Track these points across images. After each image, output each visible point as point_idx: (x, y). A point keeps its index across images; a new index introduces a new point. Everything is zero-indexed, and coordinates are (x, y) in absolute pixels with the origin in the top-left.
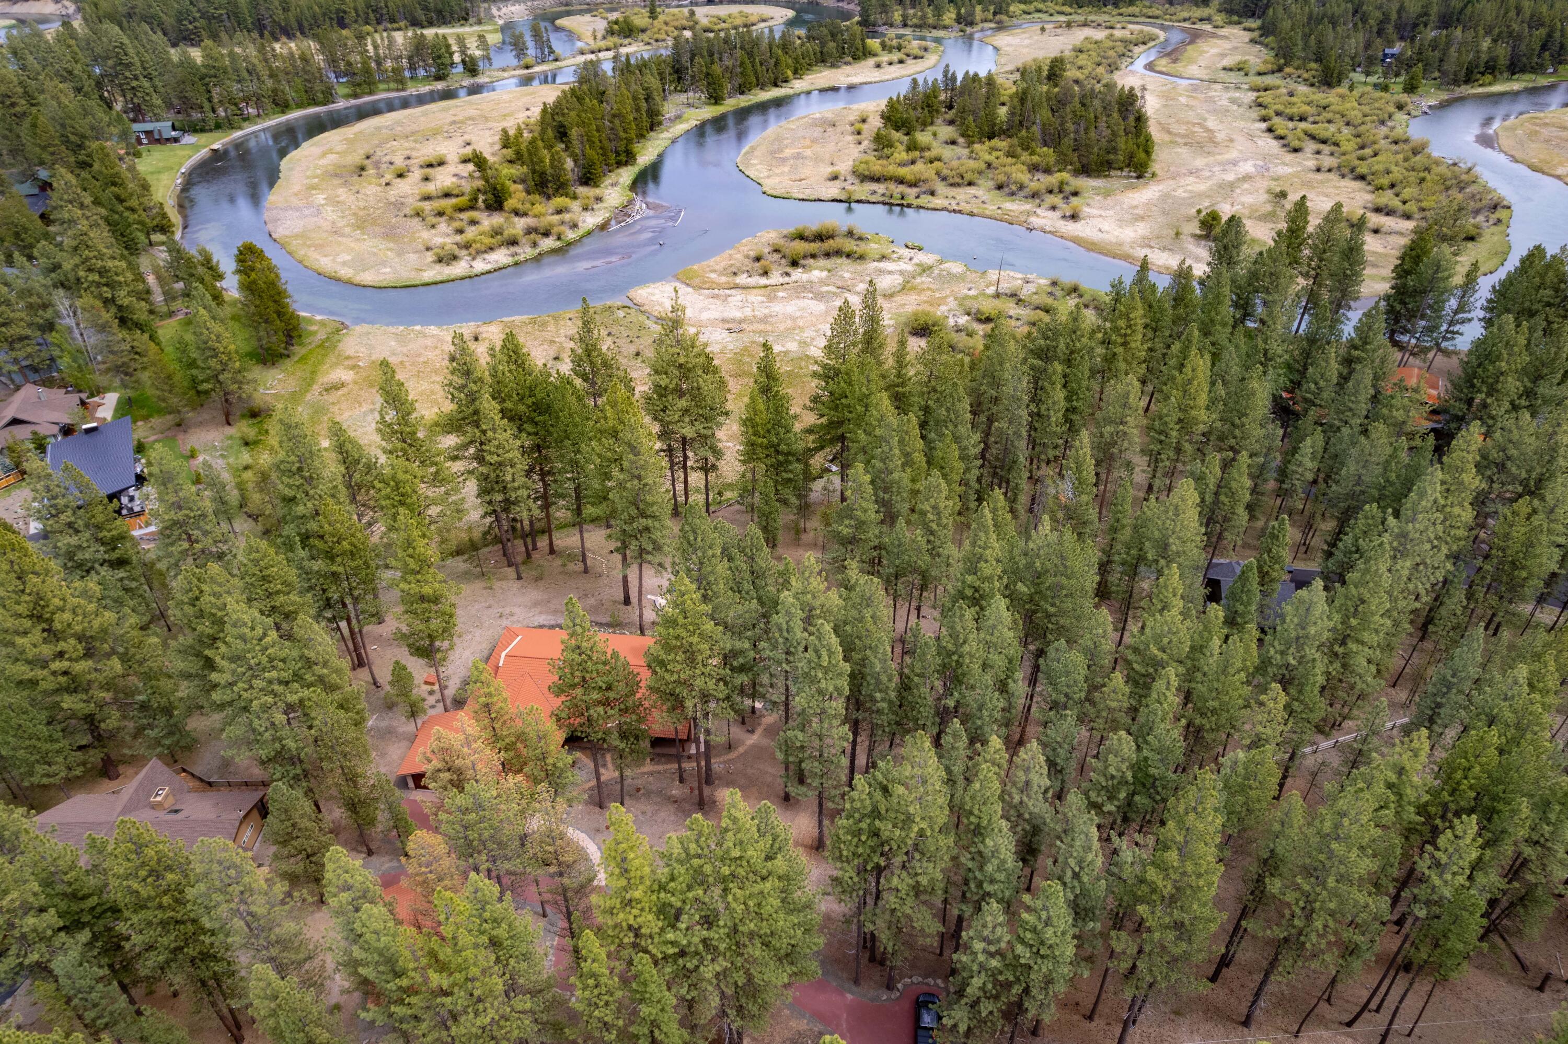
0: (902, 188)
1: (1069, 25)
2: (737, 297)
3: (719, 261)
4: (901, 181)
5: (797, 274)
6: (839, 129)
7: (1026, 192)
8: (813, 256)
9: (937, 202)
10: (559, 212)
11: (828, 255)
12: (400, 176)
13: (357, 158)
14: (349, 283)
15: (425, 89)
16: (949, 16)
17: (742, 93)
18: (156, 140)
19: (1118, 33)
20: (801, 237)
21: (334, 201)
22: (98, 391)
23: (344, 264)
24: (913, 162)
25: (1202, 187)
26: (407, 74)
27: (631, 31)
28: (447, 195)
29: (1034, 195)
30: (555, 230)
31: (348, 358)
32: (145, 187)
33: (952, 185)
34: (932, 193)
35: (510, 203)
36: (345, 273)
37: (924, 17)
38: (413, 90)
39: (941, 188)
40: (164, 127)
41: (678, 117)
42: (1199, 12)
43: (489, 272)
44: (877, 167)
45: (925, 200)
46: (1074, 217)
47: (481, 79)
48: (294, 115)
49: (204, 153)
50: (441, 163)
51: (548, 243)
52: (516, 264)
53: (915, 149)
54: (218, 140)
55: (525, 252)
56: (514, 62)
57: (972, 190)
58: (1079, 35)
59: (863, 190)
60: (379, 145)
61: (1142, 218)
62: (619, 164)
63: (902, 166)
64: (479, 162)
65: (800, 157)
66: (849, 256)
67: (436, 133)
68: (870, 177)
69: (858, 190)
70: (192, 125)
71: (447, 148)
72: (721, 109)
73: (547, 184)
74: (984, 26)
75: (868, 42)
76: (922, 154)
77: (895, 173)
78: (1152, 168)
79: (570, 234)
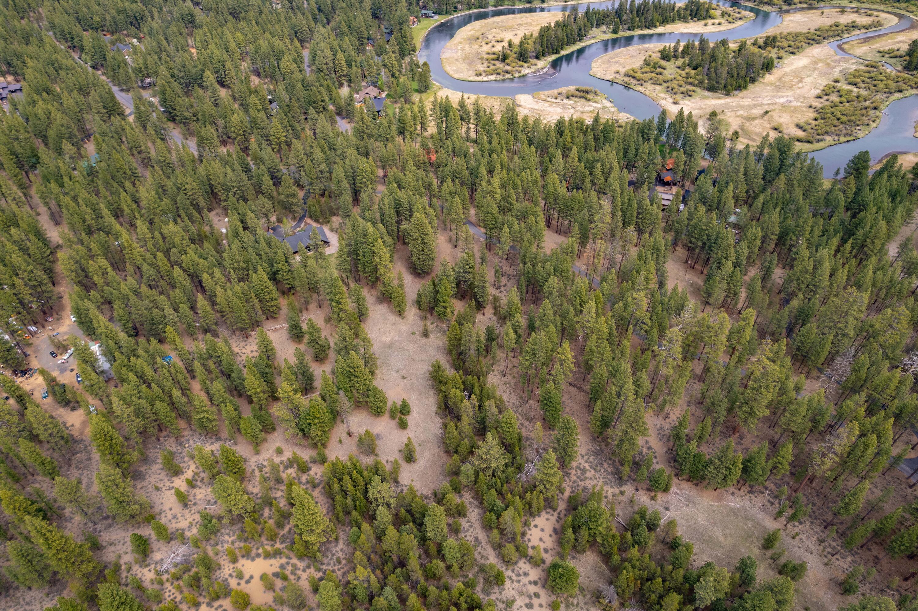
2: (542, 103)
3: (547, 93)
5: (565, 101)
7: (674, 91)
8: (576, 97)
10: (519, 66)
11: (580, 97)
12: (487, 43)
13: (478, 34)
14: (451, 76)
15: (522, 6)
17: (630, 30)
18: (427, 16)
20: (578, 90)
22: (383, 91)
23: (453, 70)
24: (649, 72)
25: (747, 103)
28: (494, 53)
29: (675, 93)
30: (513, 72)
32: (412, 39)
33: (651, 83)
34: (642, 85)
35: (507, 61)
36: (451, 73)
39: (648, 84)
40: (430, 13)
41: (594, 37)
44: (635, 72)
45: (637, 87)
46: (677, 103)
47: (545, 5)
48: (473, 11)
49: (438, 23)
50: (502, 41)
51: (508, 76)
53: (660, 67)
54: (443, 19)
55: (500, 77)
57: (656, 87)
59: (622, 79)
60: (489, 30)
61: (701, 109)
62: (553, 53)
63: (643, 73)
64: (510, 44)
65: (618, 62)
66: (586, 99)
67: (511, 28)
68: (627, 75)
69: (620, 79)
70: (438, 12)
71: (508, 36)
72: (615, 36)
73: (523, 56)
74: (799, 6)
75: (712, 12)
76: (659, 70)
77: (636, 75)
78: (736, 92)
79: (517, 75)
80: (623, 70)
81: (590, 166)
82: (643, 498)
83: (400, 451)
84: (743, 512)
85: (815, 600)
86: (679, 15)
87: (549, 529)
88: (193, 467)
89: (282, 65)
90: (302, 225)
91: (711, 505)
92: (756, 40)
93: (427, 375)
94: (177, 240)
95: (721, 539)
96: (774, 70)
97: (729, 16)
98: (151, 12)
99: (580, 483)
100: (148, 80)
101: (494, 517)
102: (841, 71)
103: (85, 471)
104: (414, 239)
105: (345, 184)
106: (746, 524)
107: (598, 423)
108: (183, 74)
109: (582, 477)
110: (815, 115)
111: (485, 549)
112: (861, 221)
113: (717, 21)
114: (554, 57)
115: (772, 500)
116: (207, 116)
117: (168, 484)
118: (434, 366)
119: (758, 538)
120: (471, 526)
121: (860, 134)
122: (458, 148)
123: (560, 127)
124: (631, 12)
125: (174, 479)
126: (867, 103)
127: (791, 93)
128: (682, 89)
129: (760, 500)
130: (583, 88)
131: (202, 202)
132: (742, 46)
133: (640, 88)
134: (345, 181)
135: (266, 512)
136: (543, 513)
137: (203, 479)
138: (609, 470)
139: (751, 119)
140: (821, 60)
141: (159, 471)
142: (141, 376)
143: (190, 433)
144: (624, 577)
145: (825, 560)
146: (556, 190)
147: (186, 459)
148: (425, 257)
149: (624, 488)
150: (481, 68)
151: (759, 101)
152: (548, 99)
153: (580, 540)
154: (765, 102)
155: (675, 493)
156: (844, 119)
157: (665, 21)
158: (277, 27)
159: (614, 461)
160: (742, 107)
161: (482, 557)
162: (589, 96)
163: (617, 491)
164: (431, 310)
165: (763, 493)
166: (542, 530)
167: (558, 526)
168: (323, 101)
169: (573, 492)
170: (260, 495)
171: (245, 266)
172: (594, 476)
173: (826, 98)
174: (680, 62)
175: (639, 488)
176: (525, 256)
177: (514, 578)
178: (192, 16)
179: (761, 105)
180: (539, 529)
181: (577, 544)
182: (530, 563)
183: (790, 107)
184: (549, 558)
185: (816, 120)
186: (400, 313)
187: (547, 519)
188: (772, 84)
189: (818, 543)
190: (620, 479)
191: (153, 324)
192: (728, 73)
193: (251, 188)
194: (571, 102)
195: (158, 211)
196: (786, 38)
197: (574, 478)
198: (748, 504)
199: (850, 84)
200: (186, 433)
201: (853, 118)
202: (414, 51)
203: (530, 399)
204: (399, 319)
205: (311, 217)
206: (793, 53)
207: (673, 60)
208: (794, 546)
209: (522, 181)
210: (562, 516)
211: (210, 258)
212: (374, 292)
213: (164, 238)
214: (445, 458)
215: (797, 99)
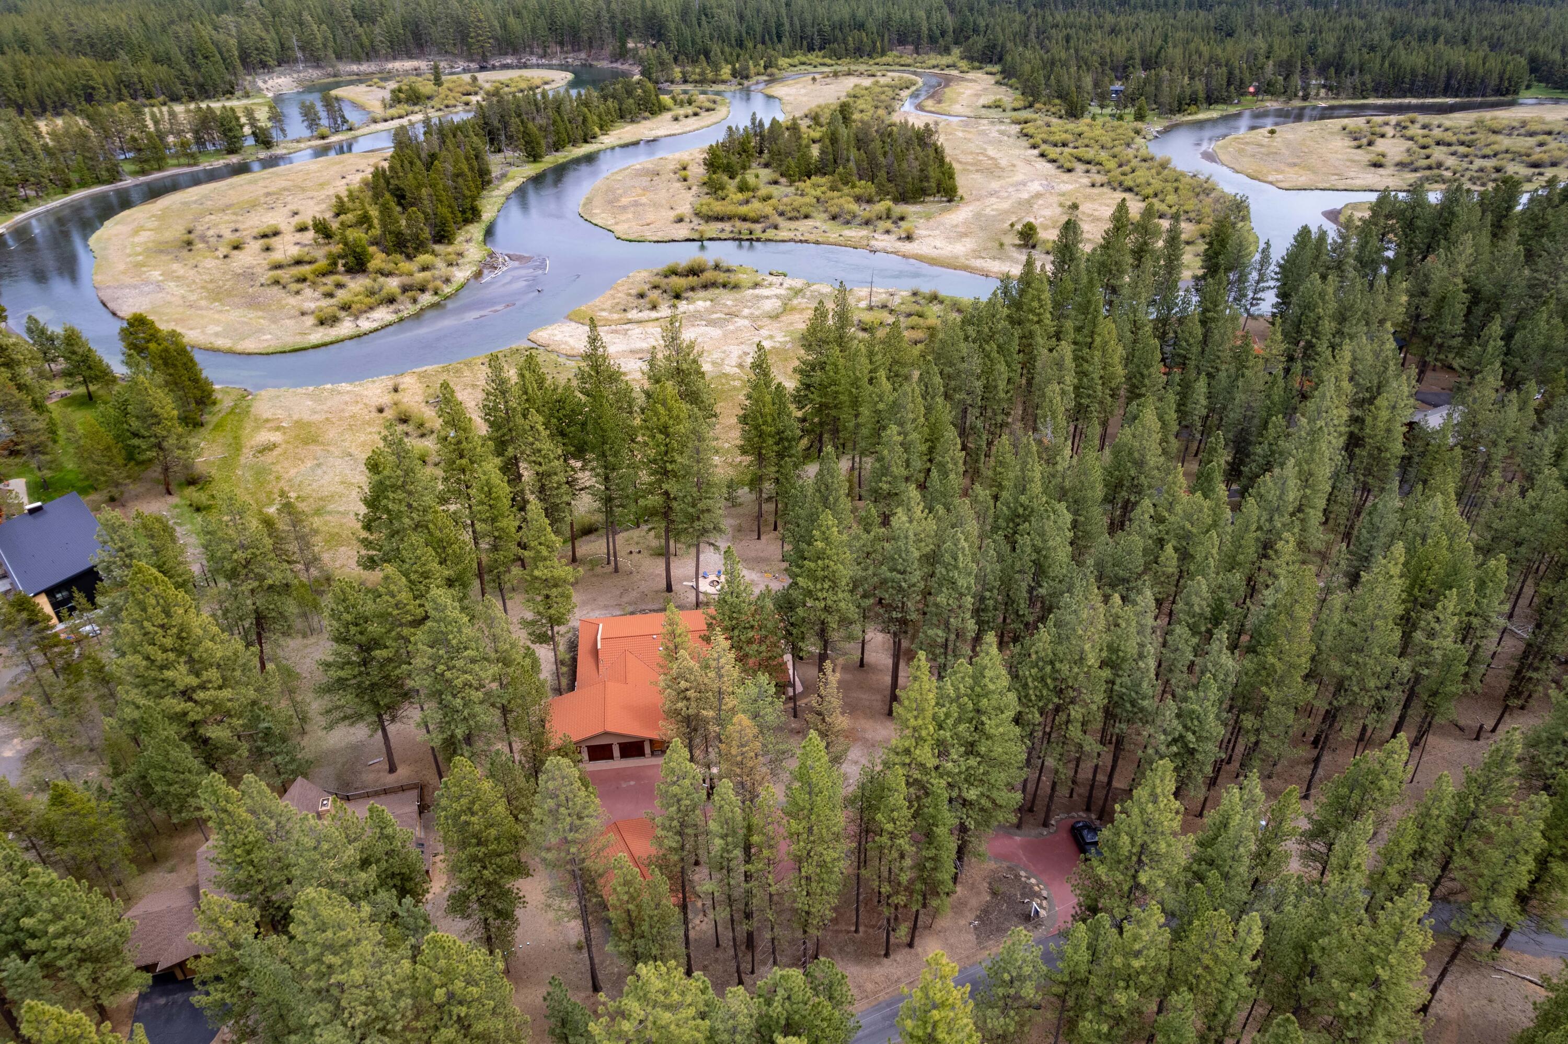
0: (748, 225)
1: (836, 75)
2: (636, 330)
3: (605, 301)
4: (744, 219)
5: (683, 306)
6: (664, 177)
7: (858, 220)
8: (693, 289)
9: (783, 234)
10: (424, 269)
11: (705, 287)
12: (236, 248)
14: (231, 352)
16: (726, 71)
17: (557, 150)
19: (883, 81)
21: (172, 277)
23: (217, 334)
24: (747, 202)
25: (1005, 205)
26: (194, 148)
27: (418, 98)
28: (298, 262)
29: (867, 223)
30: (430, 286)
31: (267, 421)
33: (790, 219)
34: (776, 227)
35: (373, 265)
37: (703, 73)
38: (206, 164)
39: (780, 221)
41: (504, 177)
42: (945, 60)
43: (376, 330)
44: (718, 207)
45: (771, 233)
46: (909, 238)
47: (278, 151)
48: (79, 195)
50: (276, 234)
52: (401, 320)
53: (748, 189)
55: (407, 308)
56: (307, 133)
57: (809, 223)
58: (848, 84)
59: (712, 229)
60: (196, 219)
61: (965, 235)
64: (317, 230)
66: (722, 286)
68: (711, 218)
69: (705, 230)
71: (275, 218)
72: (535, 169)
75: (661, 98)
77: (728, 213)
78: (959, 192)
79: (446, 289)
80: (685, 214)
114: (477, 229)
150: (310, 304)
151: (1010, 196)
154: (1023, 196)
157: (603, 124)
160: (1012, 213)
162: (720, 279)
179: (1028, 202)
194: (701, 304)
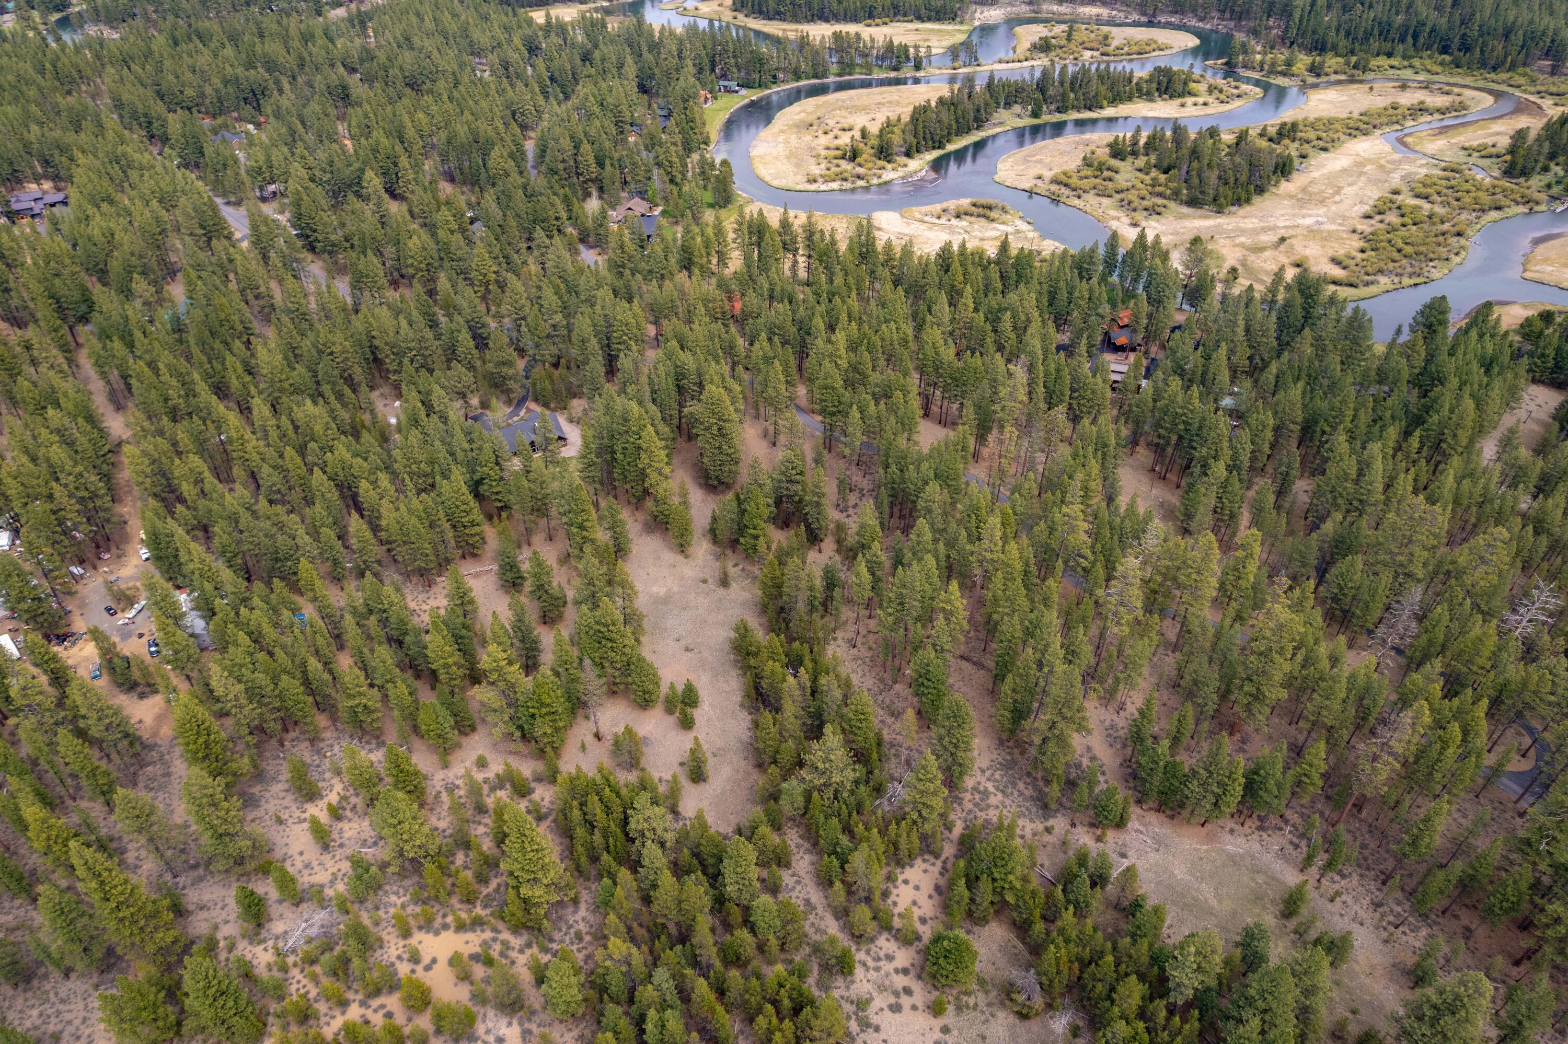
0: (1066, 190)
2: (916, 225)
3: (924, 209)
4: (1070, 186)
5: (954, 221)
7: (1132, 206)
8: (971, 215)
10: (879, 168)
11: (979, 216)
12: (826, 133)
13: (812, 118)
15: (883, 75)
17: (1060, 112)
18: (728, 90)
20: (974, 205)
21: (787, 142)
22: (656, 205)
27: (1048, 48)
28: (838, 148)
29: (1134, 209)
30: (869, 177)
32: (704, 124)
33: (1096, 195)
34: (1078, 197)
35: (858, 160)
36: (768, 178)
38: (875, 75)
39: (1089, 194)
40: (733, 85)
41: (1001, 123)
43: (825, 191)
44: (1068, 176)
45: (1070, 199)
46: (1137, 225)
47: (921, 74)
49: (747, 101)
50: (850, 129)
51: (861, 183)
53: (1110, 170)
54: (754, 95)
55: (847, 185)
57: (1104, 200)
60: (831, 111)
63: (1081, 178)
64: (864, 133)
65: (1040, 162)
66: (987, 218)
67: (865, 109)
68: (1056, 181)
69: (1042, 187)
70: (746, 84)
71: (860, 121)
72: (1036, 121)
73: (884, 153)
74: (1334, 77)
75: (1192, 85)
76: (1106, 174)
77: (1070, 181)
78: (1234, 209)
79: (875, 181)
80: (1048, 175)
81: (994, 318)
82: (1084, 838)
83: (682, 764)
84: (1248, 861)
85: (1368, 998)
86: (1139, 90)
87: (927, 886)
88: (338, 787)
89: (490, 163)
90: (522, 413)
91: (1197, 850)
92: (1264, 129)
93: (727, 646)
94: (318, 429)
95: (1213, 902)
96: (1295, 175)
97: (1221, 91)
98: (277, 82)
99: (979, 814)
100: (272, 188)
101: (836, 863)
102: (1403, 178)
103: (160, 794)
104: (706, 429)
105: (594, 344)
106: (1253, 880)
107: (1007, 714)
108: (328, 176)
109: (983, 805)
110: (1361, 244)
111: (822, 919)
112: (1435, 401)
113: (1200, 100)
114: (936, 154)
115: (1296, 841)
116: (368, 241)
117: (297, 813)
118: (737, 630)
119: (1273, 901)
120: (798, 882)
121: (1435, 274)
122: (778, 289)
123: (945, 258)
124: (1062, 83)
125: (308, 806)
126: (1446, 227)
127: (1322, 211)
128: (1145, 203)
129: (1276, 841)
130: (983, 201)
131: (358, 373)
132: (1242, 137)
133: (1076, 202)
134: (594, 341)
135: (460, 858)
136: (918, 862)
137: (355, 807)
138: (1027, 793)
139: (1258, 249)
140: (1370, 161)
141: (282, 794)
142: (256, 638)
143: (335, 734)
144: (1051, 955)
145: (1385, 935)
146: (937, 354)
147: (328, 775)
148: (723, 458)
149: (1051, 822)
150: (816, 170)
151: (1272, 221)
152: (927, 219)
153: (978, 900)
154: (1281, 224)
155: (1137, 831)
156: (1409, 249)
157: (1117, 99)
158: (483, 104)
159: (1036, 779)
160: (1243, 232)
161: (818, 930)
162: (993, 214)
163: (1040, 827)
164: (734, 543)
165: (1281, 829)
166: (917, 888)
167: (942, 882)
168: (557, 219)
169: (967, 828)
170: (449, 832)
171: (429, 470)
172: (1003, 803)
173: (1378, 217)
174: (1141, 162)
175: (1077, 822)
176: (887, 456)
177: (871, 963)
178: (345, 88)
179: (1274, 228)
180: (911, 885)
181: (973, 908)
182: (897, 939)
183: (1320, 232)
184: (926, 932)
185: (1363, 251)
186: (682, 548)
187: (925, 871)
188: (1292, 197)
189: (1372, 908)
190: (1045, 807)
191: (277, 560)
192: (1220, 178)
193: (439, 351)
194: (964, 223)
195: (286, 385)
196: (1313, 126)
197: (968, 806)
198: (1256, 847)
199: (1417, 196)
200: (327, 734)
201: (1423, 249)
202: (706, 144)
203: (896, 682)
204: (680, 558)
205: (536, 400)
206: (1325, 149)
207: (1130, 159)
208: (1332, 914)
209: (883, 340)
210: (949, 866)
211: (372, 457)
212: (640, 516)
213: (296, 428)
214: (755, 775)
215: (1332, 220)
